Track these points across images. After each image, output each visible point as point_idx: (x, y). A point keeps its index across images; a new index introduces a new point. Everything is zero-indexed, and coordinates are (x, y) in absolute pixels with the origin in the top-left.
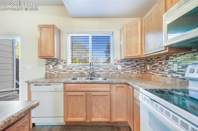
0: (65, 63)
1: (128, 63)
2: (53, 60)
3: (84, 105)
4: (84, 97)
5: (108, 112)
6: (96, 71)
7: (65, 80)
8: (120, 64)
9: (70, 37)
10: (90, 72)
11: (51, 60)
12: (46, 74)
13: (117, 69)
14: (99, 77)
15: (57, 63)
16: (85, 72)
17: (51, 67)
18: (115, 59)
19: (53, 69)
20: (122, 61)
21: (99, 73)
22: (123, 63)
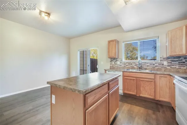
0: (121, 60)
1: (175, 60)
2: (114, 59)
3: (135, 85)
4: (135, 81)
5: (153, 93)
6: (143, 66)
7: (123, 70)
8: (166, 61)
9: (124, 44)
10: (138, 67)
11: (113, 59)
12: (111, 67)
13: (163, 65)
14: (146, 70)
15: (117, 61)
16: (135, 66)
17: (113, 63)
18: (161, 57)
19: (114, 64)
20: (168, 58)
21: (146, 67)
22: (169, 60)
